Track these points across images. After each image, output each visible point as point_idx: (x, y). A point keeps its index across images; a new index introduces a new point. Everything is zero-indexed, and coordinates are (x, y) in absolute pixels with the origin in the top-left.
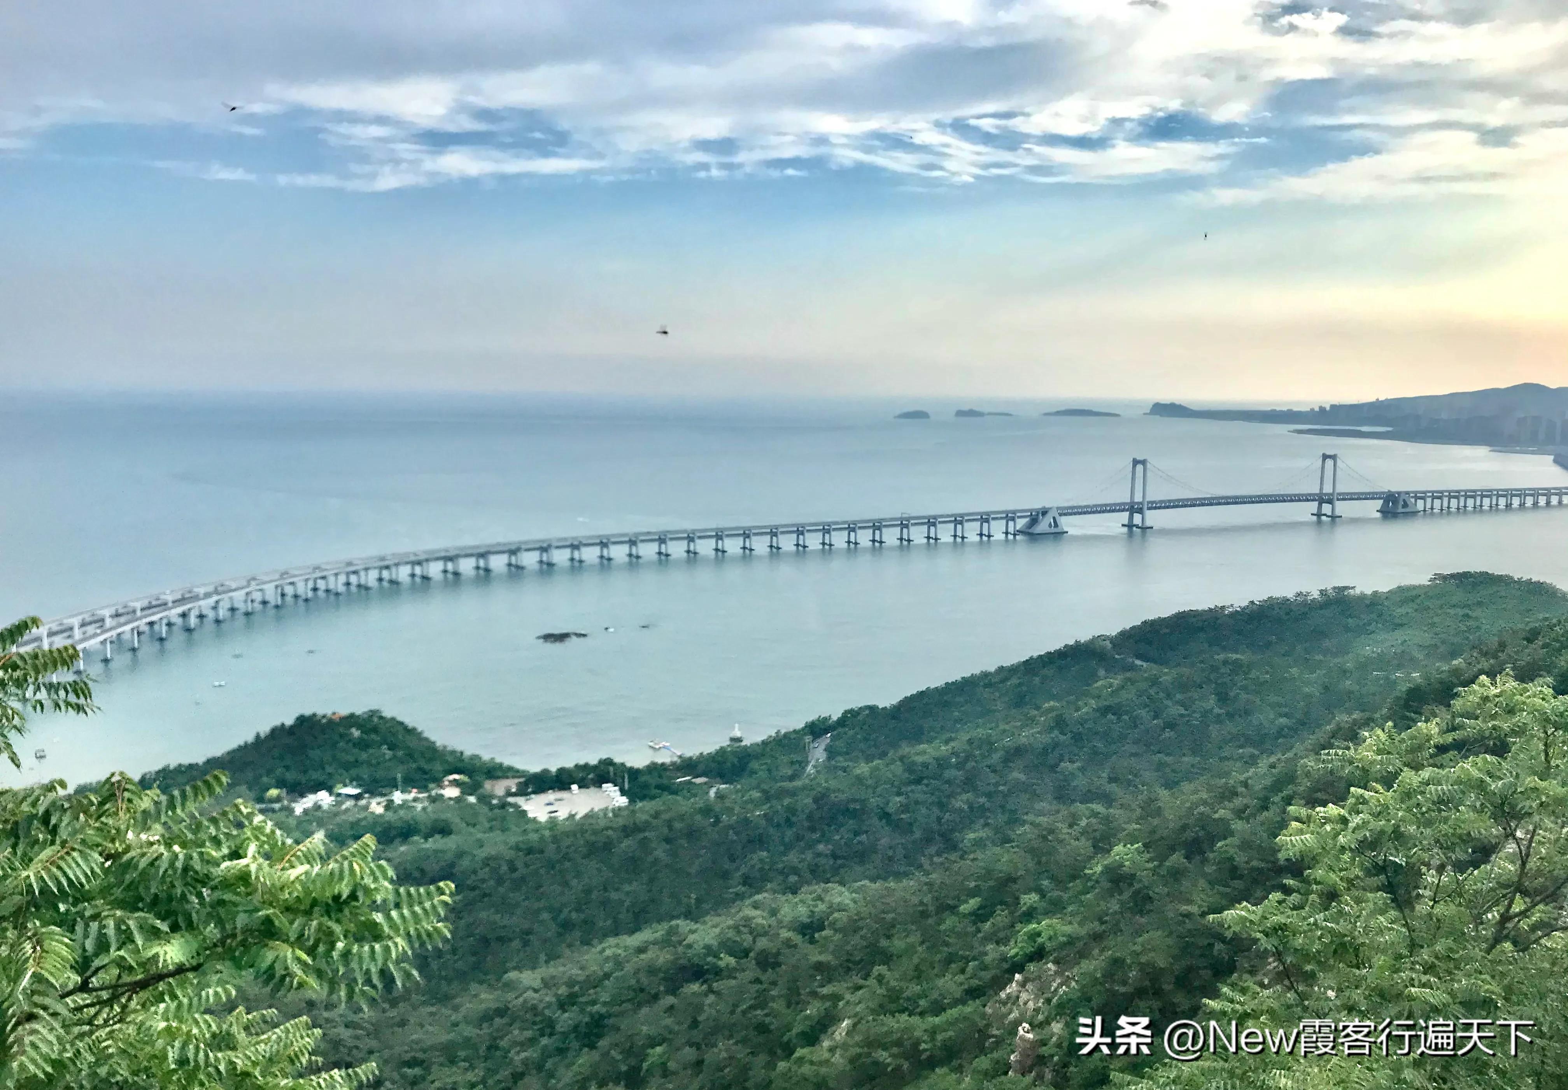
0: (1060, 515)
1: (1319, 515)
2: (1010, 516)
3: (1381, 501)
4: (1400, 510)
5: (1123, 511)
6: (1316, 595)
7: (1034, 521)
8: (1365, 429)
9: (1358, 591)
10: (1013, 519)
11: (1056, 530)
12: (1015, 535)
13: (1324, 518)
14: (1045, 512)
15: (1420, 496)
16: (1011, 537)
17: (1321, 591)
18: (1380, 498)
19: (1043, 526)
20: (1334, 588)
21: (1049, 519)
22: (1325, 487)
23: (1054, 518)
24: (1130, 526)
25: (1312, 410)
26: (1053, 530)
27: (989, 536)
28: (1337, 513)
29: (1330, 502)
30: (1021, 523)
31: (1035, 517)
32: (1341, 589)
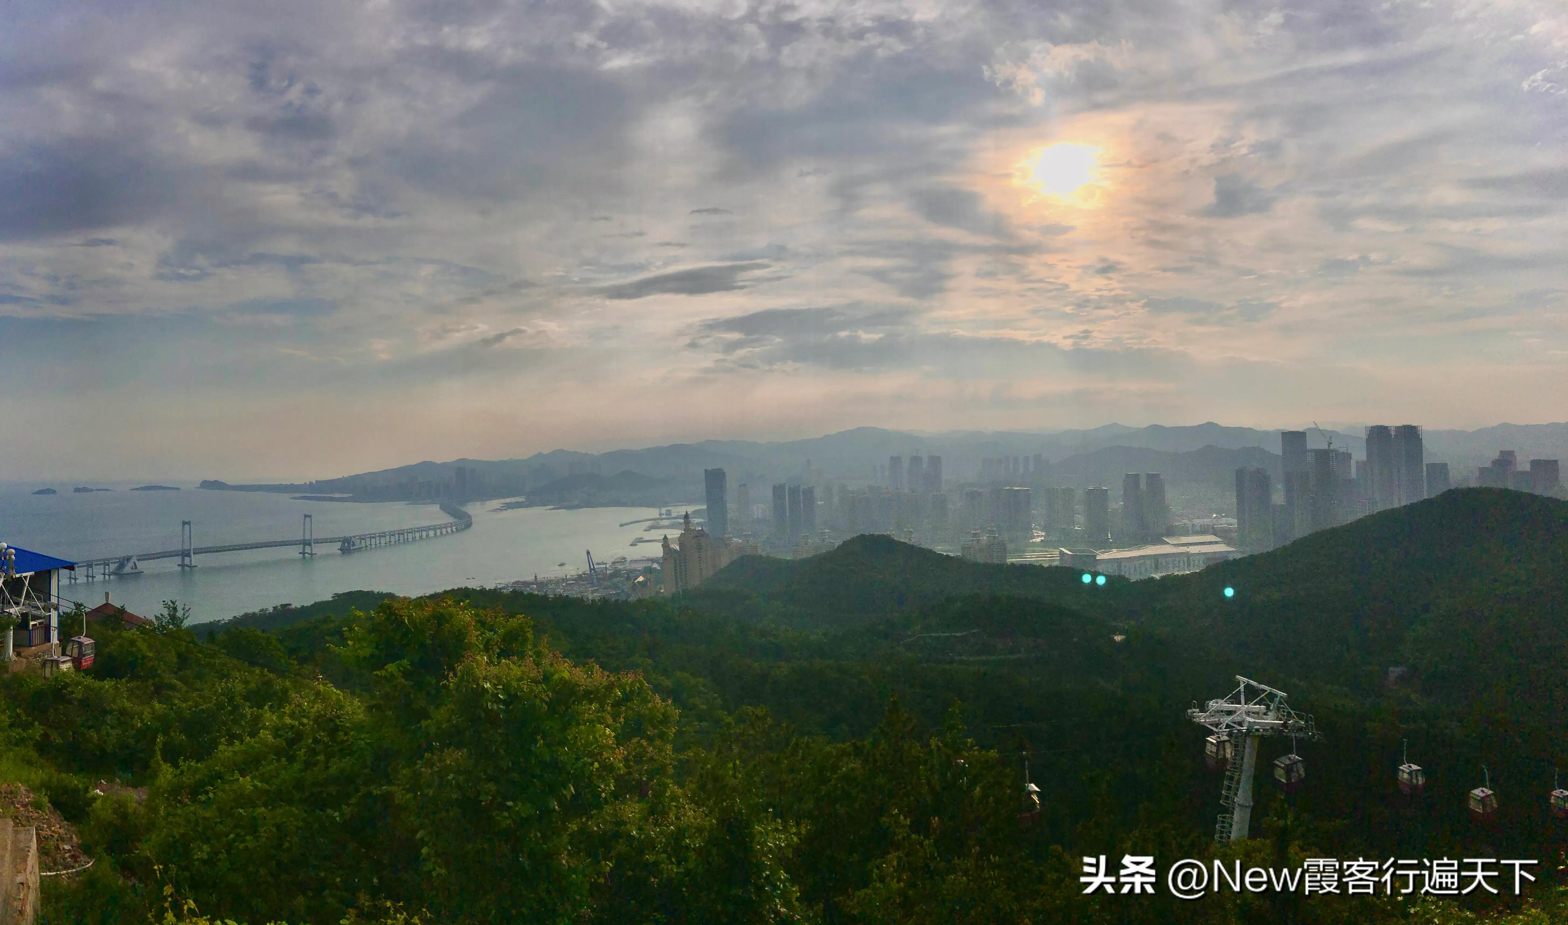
0: (138, 560)
1: (303, 553)
2: (106, 563)
3: (340, 544)
4: (352, 548)
5: (178, 555)
6: (271, 610)
7: (122, 565)
8: (337, 495)
9: (293, 607)
10: (108, 565)
11: (136, 571)
12: (109, 575)
13: (306, 555)
14: (128, 559)
15: (362, 538)
16: (107, 577)
17: (274, 607)
18: (339, 541)
19: (128, 569)
20: (281, 605)
21: (131, 564)
22: (306, 536)
23: (135, 563)
24: (183, 566)
25: (305, 483)
26: (134, 571)
27: (93, 577)
28: (313, 552)
29: (310, 545)
30: (113, 567)
31: (123, 562)
32: (284, 606)
